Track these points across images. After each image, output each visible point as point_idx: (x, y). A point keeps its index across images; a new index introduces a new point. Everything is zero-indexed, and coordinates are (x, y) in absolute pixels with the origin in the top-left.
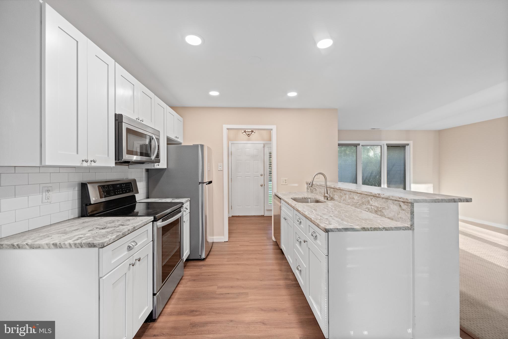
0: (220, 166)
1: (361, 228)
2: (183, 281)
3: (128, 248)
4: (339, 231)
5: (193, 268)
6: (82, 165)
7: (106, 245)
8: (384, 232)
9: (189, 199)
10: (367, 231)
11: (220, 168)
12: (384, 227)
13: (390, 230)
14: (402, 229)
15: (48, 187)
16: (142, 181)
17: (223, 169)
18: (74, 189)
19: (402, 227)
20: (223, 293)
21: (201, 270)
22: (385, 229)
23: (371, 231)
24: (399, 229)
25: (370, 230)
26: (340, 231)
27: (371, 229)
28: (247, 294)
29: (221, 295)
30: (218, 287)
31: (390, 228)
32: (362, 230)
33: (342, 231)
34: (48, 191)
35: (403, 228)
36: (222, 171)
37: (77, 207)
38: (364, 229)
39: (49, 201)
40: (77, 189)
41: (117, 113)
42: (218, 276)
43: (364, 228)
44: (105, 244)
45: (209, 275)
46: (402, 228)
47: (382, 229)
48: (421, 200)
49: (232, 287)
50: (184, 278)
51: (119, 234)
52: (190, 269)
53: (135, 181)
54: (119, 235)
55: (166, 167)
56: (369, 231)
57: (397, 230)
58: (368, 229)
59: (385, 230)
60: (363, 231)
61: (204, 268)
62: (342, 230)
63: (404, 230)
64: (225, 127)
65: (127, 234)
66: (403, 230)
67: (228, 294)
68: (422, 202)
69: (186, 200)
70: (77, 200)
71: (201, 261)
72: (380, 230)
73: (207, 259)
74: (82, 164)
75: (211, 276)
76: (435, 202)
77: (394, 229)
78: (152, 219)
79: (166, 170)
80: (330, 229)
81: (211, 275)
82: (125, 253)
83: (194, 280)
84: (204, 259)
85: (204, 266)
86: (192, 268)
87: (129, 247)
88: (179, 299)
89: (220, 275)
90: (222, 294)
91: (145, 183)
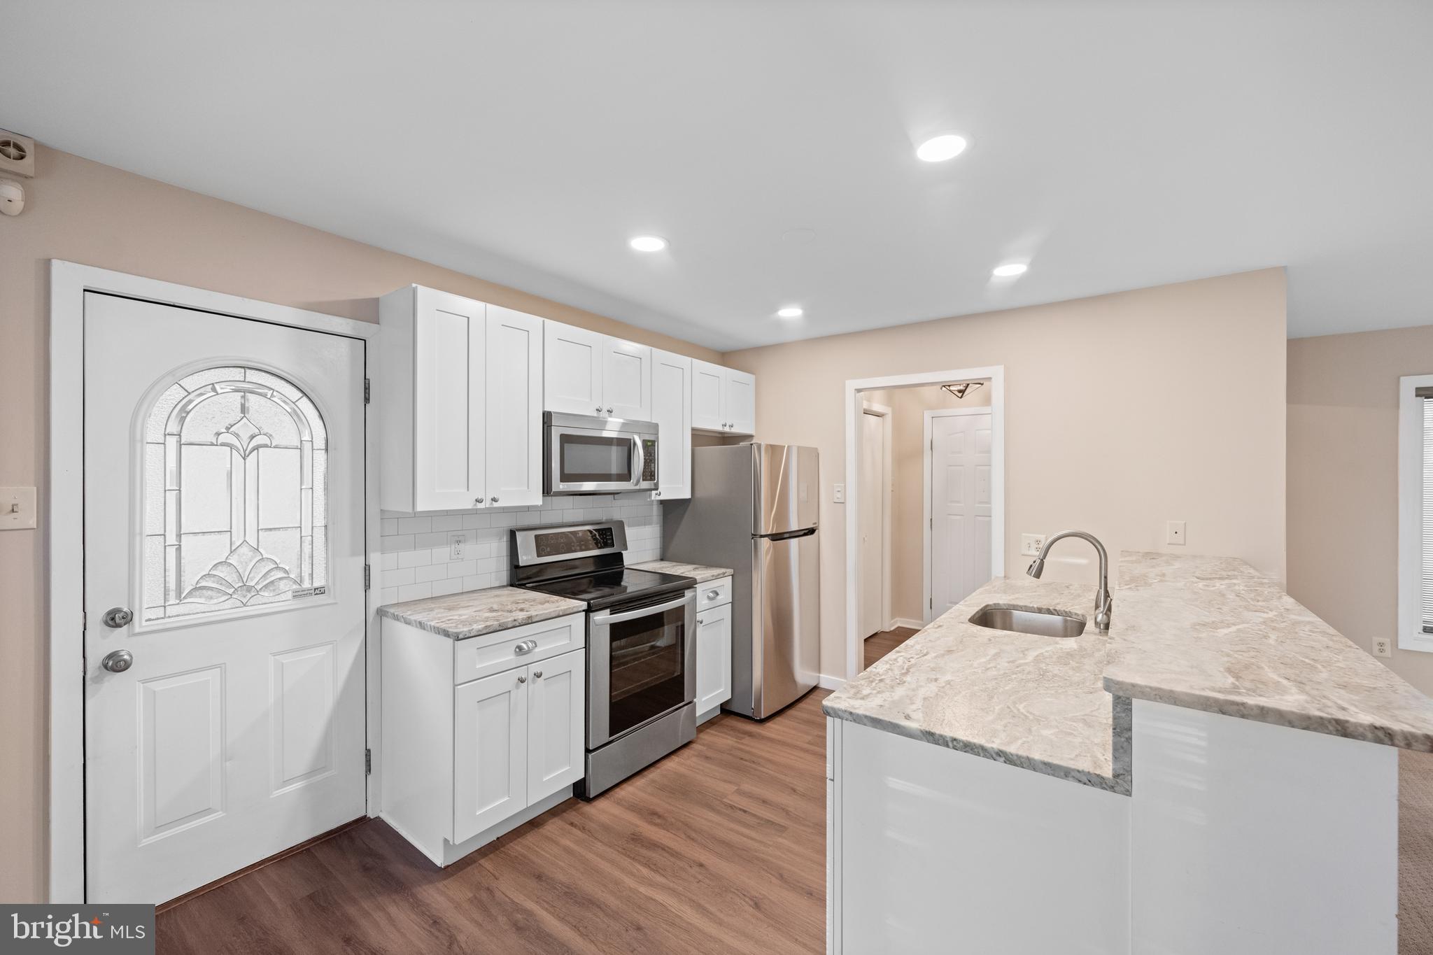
0: (839, 491)
1: (922, 731)
2: (686, 752)
3: (517, 650)
4: (855, 721)
5: (727, 734)
6: (491, 506)
7: (463, 637)
8: (1000, 765)
9: (730, 571)
10: (939, 744)
11: (839, 495)
12: (1000, 751)
13: (1023, 767)
14: (1074, 777)
15: (458, 536)
16: (650, 524)
17: (845, 499)
18: (500, 539)
19: (1074, 770)
20: (736, 805)
21: (738, 743)
22: (1003, 759)
23: (955, 748)
24: (1062, 774)
25: (950, 745)
26: (859, 723)
27: (955, 743)
28: (782, 829)
29: (730, 808)
30: (737, 789)
31: (1023, 758)
32: (924, 738)
33: (865, 725)
34: (458, 542)
35: (1078, 775)
36: (843, 503)
37: (505, 569)
38: (931, 738)
39: (459, 556)
40: (505, 539)
41: (547, 409)
42: (762, 769)
43: (931, 734)
44: (461, 636)
45: (742, 759)
46: (1073, 774)
47: (994, 756)
48: (1148, 690)
49: (764, 802)
50: (694, 746)
51: (492, 623)
52: (719, 732)
53: (621, 524)
54: (490, 626)
55: (687, 495)
56: (948, 746)
57: (1053, 775)
58: (944, 739)
59: (1005, 762)
60: (928, 742)
61: (747, 740)
62: (865, 721)
63: (1085, 784)
64: (852, 385)
65: (510, 626)
66: (1080, 781)
67: (745, 811)
68: (1155, 700)
69: (715, 574)
70: (505, 558)
71: (753, 723)
72: (985, 756)
73: (771, 722)
74: (475, 505)
75: (744, 762)
76: (1223, 713)
77: (1041, 766)
78: (581, 606)
79: (690, 502)
80: (833, 709)
81: (746, 760)
82: (509, 657)
83: (707, 757)
84: (762, 721)
85: (750, 735)
86: (722, 733)
87: (520, 648)
88: (653, 781)
89: (764, 767)
90: (732, 808)
91: (659, 528)
